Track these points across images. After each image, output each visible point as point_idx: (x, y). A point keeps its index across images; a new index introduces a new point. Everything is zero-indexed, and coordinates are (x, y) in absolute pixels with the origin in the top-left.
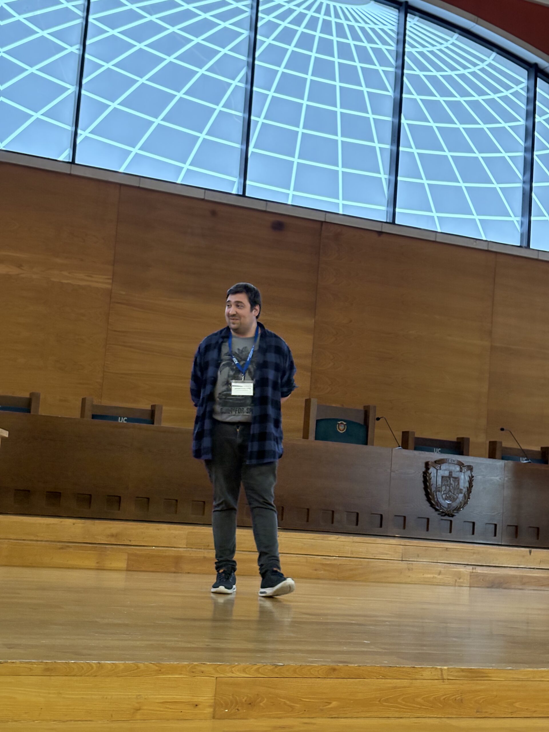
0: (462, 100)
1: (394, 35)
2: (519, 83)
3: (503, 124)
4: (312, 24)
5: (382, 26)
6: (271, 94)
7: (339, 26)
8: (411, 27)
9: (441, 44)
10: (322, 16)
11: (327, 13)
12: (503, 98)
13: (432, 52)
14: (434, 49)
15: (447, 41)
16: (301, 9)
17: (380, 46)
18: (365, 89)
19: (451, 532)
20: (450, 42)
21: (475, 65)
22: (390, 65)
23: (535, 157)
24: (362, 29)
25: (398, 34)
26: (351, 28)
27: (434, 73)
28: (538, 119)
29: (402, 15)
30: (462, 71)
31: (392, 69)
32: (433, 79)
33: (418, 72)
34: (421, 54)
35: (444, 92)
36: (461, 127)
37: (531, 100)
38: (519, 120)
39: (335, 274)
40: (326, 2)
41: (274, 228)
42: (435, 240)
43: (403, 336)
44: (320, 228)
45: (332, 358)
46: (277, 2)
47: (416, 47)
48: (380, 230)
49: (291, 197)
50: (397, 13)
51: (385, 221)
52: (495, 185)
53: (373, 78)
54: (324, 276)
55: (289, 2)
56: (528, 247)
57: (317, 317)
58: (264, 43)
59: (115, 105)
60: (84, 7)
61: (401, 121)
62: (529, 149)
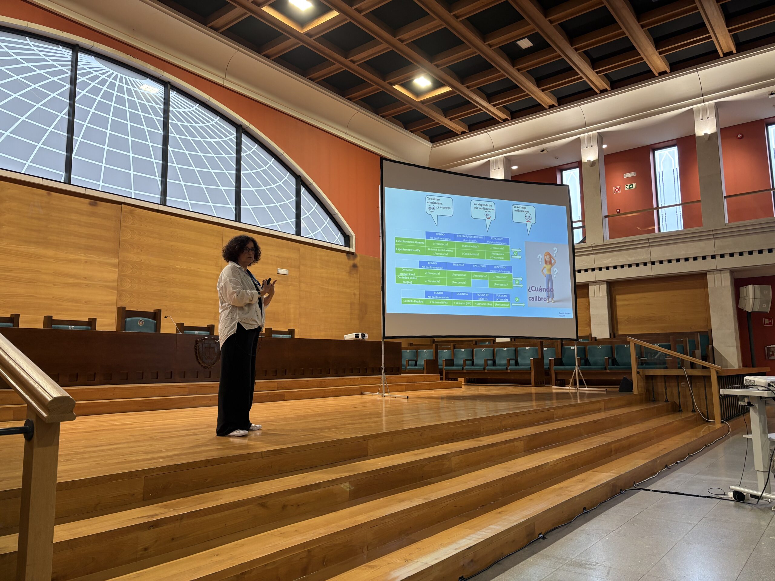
0: (202, 140)
1: (163, 100)
2: (231, 134)
3: (224, 155)
4: (112, 86)
5: (154, 93)
6: (86, 124)
7: (129, 90)
8: (172, 96)
9: (190, 108)
10: (117, 83)
11: (121, 81)
12: (224, 141)
13: (184, 112)
14: (186, 110)
15: (193, 107)
16: (104, 77)
17: (154, 104)
18: (145, 128)
19: (210, 377)
20: (195, 108)
21: (209, 122)
22: (161, 117)
23: (242, 175)
24: (143, 94)
25: (164, 99)
26: (136, 92)
27: (186, 124)
28: (242, 154)
29: (166, 89)
30: (201, 124)
31: (162, 119)
32: (185, 127)
33: (177, 122)
34: (178, 112)
35: (192, 135)
36: (202, 155)
37: (239, 144)
38: (233, 154)
39: (131, 233)
40: (119, 75)
41: (91, 204)
42: (189, 216)
43: (173, 269)
44: (121, 205)
45: (130, 282)
46: (88, 70)
47: (176, 108)
48: (158, 209)
49: (101, 186)
50: (163, 88)
51: (160, 203)
52: (221, 188)
53: (150, 123)
54: (124, 234)
55: (96, 71)
56: (239, 221)
57: (120, 258)
58: (80, 93)
61: (169, 148)
62: (239, 170)
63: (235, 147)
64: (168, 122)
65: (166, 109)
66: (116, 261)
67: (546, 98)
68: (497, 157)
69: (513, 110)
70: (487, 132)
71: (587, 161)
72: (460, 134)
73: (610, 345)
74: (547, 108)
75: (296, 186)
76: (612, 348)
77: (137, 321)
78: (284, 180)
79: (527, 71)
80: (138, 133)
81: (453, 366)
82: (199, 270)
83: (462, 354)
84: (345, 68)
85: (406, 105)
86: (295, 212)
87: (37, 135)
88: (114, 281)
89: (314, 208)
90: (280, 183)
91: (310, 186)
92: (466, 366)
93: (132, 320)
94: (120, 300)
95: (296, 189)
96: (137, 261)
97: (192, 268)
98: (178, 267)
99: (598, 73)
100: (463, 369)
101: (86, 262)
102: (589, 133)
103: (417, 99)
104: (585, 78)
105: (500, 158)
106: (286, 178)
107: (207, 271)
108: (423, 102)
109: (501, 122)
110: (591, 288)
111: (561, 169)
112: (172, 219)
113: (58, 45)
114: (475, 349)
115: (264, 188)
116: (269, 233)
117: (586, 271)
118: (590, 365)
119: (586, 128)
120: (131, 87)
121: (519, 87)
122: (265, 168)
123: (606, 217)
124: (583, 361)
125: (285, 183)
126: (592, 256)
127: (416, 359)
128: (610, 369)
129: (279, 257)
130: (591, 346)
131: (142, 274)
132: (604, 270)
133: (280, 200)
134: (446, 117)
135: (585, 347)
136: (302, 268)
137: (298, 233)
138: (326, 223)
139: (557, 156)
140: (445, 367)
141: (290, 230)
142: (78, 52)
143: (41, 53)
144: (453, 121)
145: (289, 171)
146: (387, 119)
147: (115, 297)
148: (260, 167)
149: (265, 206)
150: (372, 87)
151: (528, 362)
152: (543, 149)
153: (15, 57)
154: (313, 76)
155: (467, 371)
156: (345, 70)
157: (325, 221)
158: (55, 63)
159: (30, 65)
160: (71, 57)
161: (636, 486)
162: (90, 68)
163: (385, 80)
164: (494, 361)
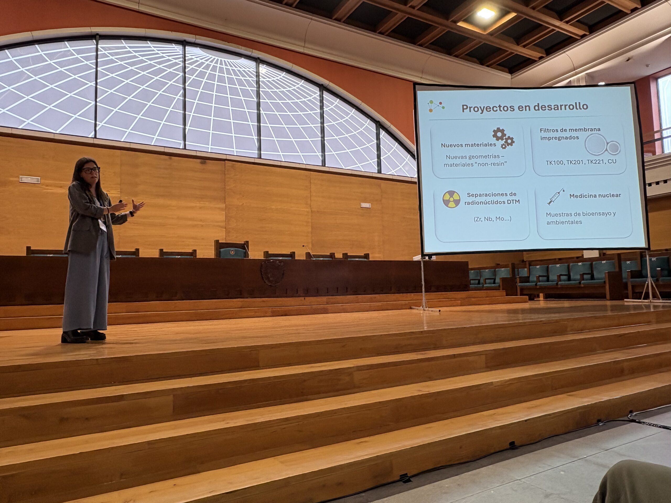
0: (289, 102)
1: (255, 74)
2: (315, 93)
3: (310, 112)
4: (214, 69)
5: (248, 69)
6: (196, 102)
7: (228, 70)
8: (262, 69)
9: (278, 77)
10: (218, 65)
11: (221, 64)
12: (309, 100)
13: (273, 80)
15: (280, 75)
16: (208, 62)
17: (248, 78)
18: (243, 98)
20: (282, 76)
21: (295, 86)
22: (254, 87)
23: (325, 126)
24: (239, 71)
25: (256, 72)
26: (234, 70)
27: (275, 90)
28: (325, 109)
29: (257, 64)
30: (289, 89)
31: (256, 89)
32: (275, 93)
33: (267, 90)
34: (268, 81)
35: (281, 98)
36: (290, 114)
37: (322, 101)
38: (317, 110)
39: (234, 183)
40: (220, 59)
41: (201, 163)
42: (280, 165)
43: (269, 209)
44: (224, 162)
45: (236, 221)
46: (196, 59)
47: (265, 78)
48: (254, 162)
49: (209, 149)
50: (255, 63)
51: (257, 157)
52: (308, 139)
53: (246, 93)
54: (228, 184)
55: (201, 59)
56: (325, 166)
57: (226, 203)
58: (190, 78)
59: (116, 110)
60: (95, 64)
61: (261, 112)
62: (322, 123)
63: (319, 104)
64: (259, 90)
65: (258, 80)
66: (223, 206)
67: (625, 2)
68: (578, 75)
69: (591, 23)
70: (564, 52)
72: (537, 60)
74: (629, 12)
75: (376, 130)
77: (230, 250)
78: (365, 126)
80: (236, 103)
81: (529, 282)
82: (291, 208)
85: (476, 40)
86: (376, 153)
87: (160, 114)
88: (222, 222)
90: (361, 129)
91: (388, 129)
92: (539, 282)
93: (225, 250)
94: (229, 236)
95: (377, 133)
96: (240, 204)
97: (285, 207)
98: (274, 207)
101: (201, 208)
103: (485, 32)
105: (581, 76)
107: (298, 209)
108: (491, 34)
109: (579, 40)
111: (657, 78)
112: (266, 169)
113: (173, 43)
115: (346, 135)
116: (351, 173)
120: (229, 67)
124: (666, 273)
125: (367, 129)
129: (362, 193)
131: (244, 214)
133: (361, 144)
134: (518, 45)
135: (668, 258)
136: (384, 201)
137: (379, 172)
138: (407, 160)
139: (648, 63)
140: (519, 284)
141: (372, 170)
142: (186, 46)
143: (159, 52)
144: (526, 47)
145: (369, 118)
146: (461, 58)
147: (224, 234)
148: (342, 117)
149: (348, 151)
150: (439, 29)
151: (604, 276)
152: (629, 58)
153: (141, 58)
154: (381, 30)
155: (540, 286)
156: (408, 17)
157: (405, 159)
158: (170, 58)
159: (152, 62)
160: (182, 51)
161: (630, 417)
162: (197, 57)
163: (447, 19)
164: (569, 276)
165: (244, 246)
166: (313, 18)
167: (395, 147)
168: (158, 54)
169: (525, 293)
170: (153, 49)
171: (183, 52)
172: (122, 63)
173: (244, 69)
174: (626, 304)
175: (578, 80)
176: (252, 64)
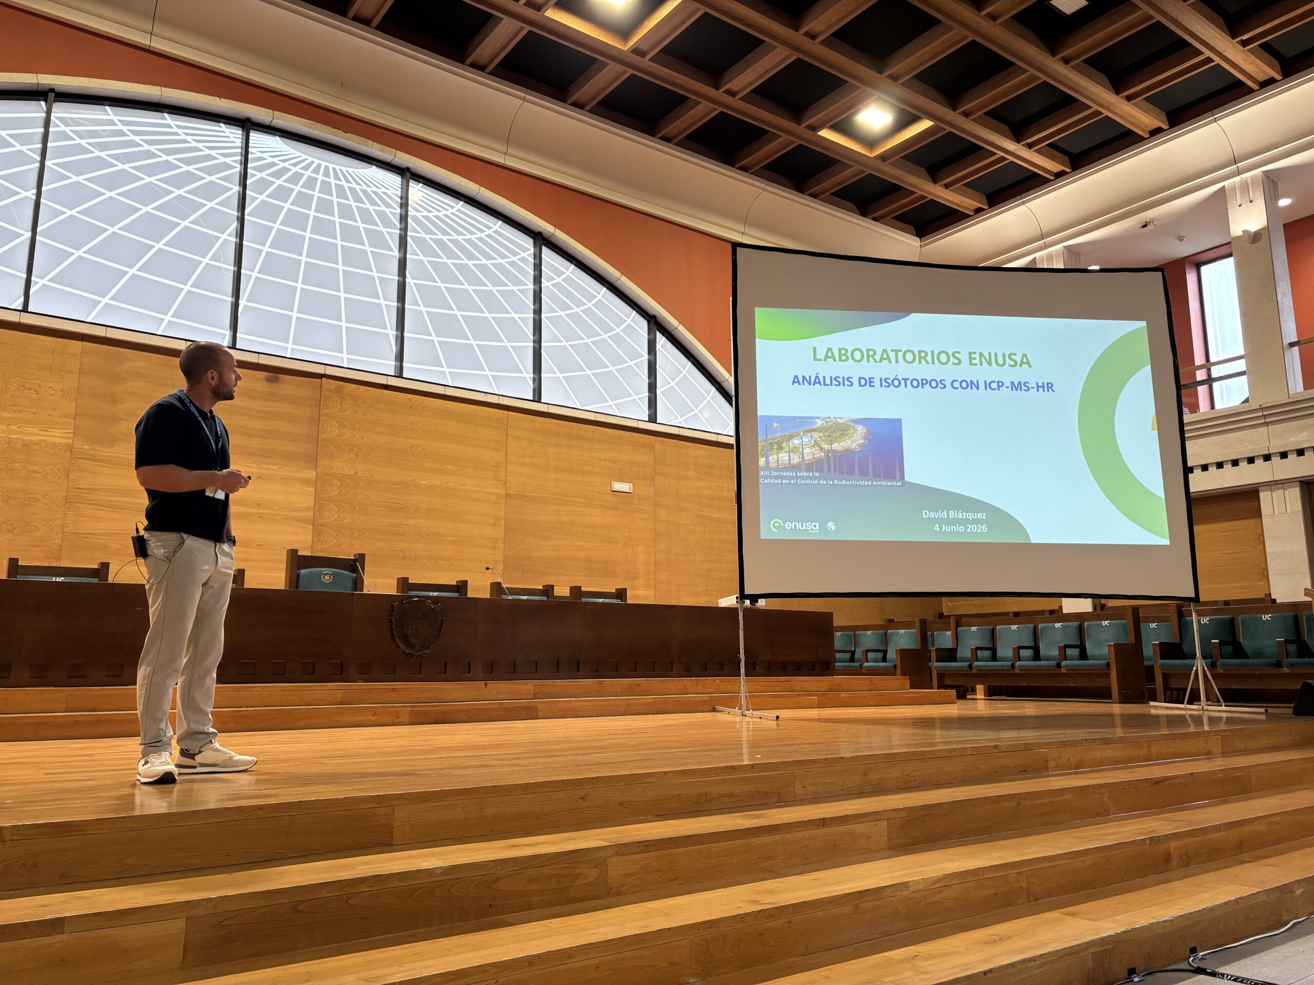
0: (470, 263)
1: (399, 200)
2: (525, 250)
3: (512, 287)
4: (311, 183)
5: (384, 190)
6: (266, 249)
7: (340, 188)
8: (414, 192)
9: (447, 210)
10: (320, 177)
11: (326, 173)
12: (511, 263)
13: (437, 217)
14: (440, 214)
15: (453, 207)
16: (297, 169)
17: (383, 208)
18: (369, 249)
19: (419, 673)
20: (455, 209)
21: (482, 231)
22: (395, 228)
23: (543, 318)
24: (364, 192)
25: (401, 198)
26: (352, 190)
27: (441, 236)
28: (545, 284)
29: (405, 181)
30: (469, 236)
31: (398, 231)
32: (439, 242)
33: (423, 235)
34: (426, 217)
35: (451, 255)
36: (470, 288)
37: (538, 267)
38: (527, 285)
39: (338, 426)
40: (324, 164)
41: (268, 380)
42: (444, 393)
43: (415, 486)
44: (320, 380)
45: (337, 510)
46: (270, 160)
47: (421, 212)
48: (386, 383)
49: (289, 350)
50: (400, 179)
51: (393, 374)
52: (507, 344)
53: (376, 239)
54: (326, 428)
55: (283, 161)
56: (539, 401)
57: (318, 469)
58: (255, 199)
59: (80, 253)
60: (39, 152)
61: (407, 280)
62: (538, 311)
63: (532, 273)
64: (406, 235)
65: (404, 213)
66: (311, 474)
67: (1139, 115)
68: (1050, 249)
69: (1075, 151)
70: (1024, 203)
71: (1241, 234)
72: (972, 214)
73: (1291, 614)
74: (1147, 136)
75: (649, 334)
76: (1296, 619)
77: (321, 573)
78: (626, 324)
79: (1084, 61)
80: (355, 258)
81: (956, 661)
82: (463, 487)
83: (973, 635)
84: (720, 109)
85: (853, 166)
86: (647, 380)
87: (183, 270)
88: (307, 509)
89: (685, 372)
90: (618, 330)
91: (674, 333)
92: (977, 661)
93: (310, 573)
94: (319, 541)
95: (649, 340)
96: (350, 473)
97: (450, 484)
98: (425, 482)
99: (1244, 43)
100: (970, 666)
101: (259, 477)
102: (1244, 176)
103: (871, 153)
104: (1217, 60)
105: (1056, 251)
106: (629, 321)
107: (479, 489)
108: (883, 157)
109: (1051, 180)
110: (1264, 496)
111: (1198, 264)
112: (413, 400)
113: (219, 122)
114: (998, 627)
115: (587, 340)
116: (593, 419)
117: (1251, 460)
118: (1245, 656)
119: (1235, 166)
120: (343, 183)
121: (1076, 100)
122: (589, 305)
123: (1292, 345)
124: (1229, 649)
125: (629, 330)
126: (1264, 429)
127: (884, 648)
128: (1291, 666)
129: (614, 462)
130: (1247, 616)
131: (357, 495)
132: (1292, 457)
133: (618, 360)
134: (935, 184)
135: (1233, 619)
136: (659, 480)
137: (653, 419)
138: (709, 398)
139: (1182, 235)
140: (936, 664)
141: (638, 414)
142: (251, 131)
143: (189, 138)
144: (951, 188)
145: (634, 309)
146: (823, 200)
147: (310, 537)
148: (580, 304)
149: (589, 373)
150: (780, 140)
151: (1105, 651)
152: (1146, 222)
153: (146, 147)
154: (666, 133)
155: (978, 670)
156: (722, 112)
157: (707, 396)
158: (213, 153)
159: (170, 158)
160: (240, 140)
161: (1192, 961)
162: (272, 157)
163: (799, 123)
164: (1036, 649)
165: (355, 565)
166: (528, 97)
167: (686, 369)
168: (185, 141)
169: (948, 682)
170: (175, 130)
171: (242, 143)
172: (103, 154)
173: (375, 189)
174: (1153, 711)
175: (1050, 258)
176: (395, 180)
